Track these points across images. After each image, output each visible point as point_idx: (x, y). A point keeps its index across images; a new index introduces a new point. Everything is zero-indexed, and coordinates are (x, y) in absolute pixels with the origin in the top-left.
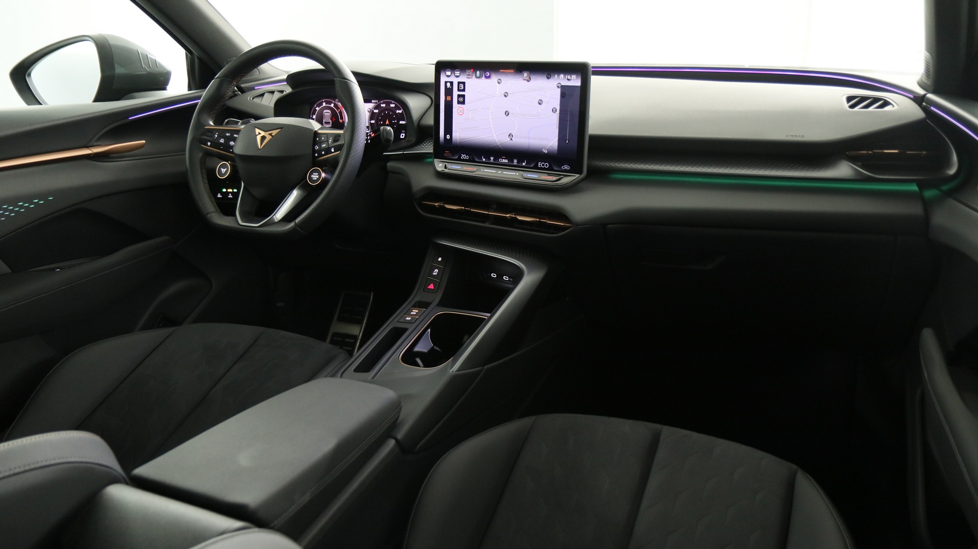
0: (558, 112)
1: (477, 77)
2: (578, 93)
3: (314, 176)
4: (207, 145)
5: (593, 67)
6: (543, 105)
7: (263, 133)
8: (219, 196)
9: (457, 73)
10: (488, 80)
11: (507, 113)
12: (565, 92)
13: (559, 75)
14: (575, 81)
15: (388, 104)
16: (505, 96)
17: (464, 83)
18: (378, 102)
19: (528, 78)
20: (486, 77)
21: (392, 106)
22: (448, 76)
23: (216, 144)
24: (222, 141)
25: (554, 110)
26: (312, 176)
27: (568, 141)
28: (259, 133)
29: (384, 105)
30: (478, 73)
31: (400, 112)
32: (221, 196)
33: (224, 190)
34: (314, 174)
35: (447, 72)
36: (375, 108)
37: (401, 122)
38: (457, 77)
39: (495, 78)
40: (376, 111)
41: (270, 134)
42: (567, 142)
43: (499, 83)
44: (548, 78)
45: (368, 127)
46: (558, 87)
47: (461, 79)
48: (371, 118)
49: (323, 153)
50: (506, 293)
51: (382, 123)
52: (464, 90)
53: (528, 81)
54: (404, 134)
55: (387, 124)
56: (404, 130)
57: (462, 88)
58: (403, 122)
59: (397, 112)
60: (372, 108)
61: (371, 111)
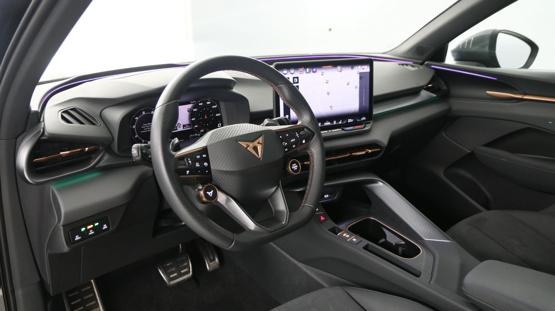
0: (358, 88)
1: (307, 73)
2: (368, 76)
4: (186, 174)
6: (349, 85)
7: (251, 145)
8: (77, 238)
9: (292, 71)
10: (315, 74)
11: (328, 94)
12: (362, 76)
13: (358, 67)
14: (366, 69)
15: (204, 102)
16: (327, 83)
17: (297, 78)
18: (196, 102)
19: (340, 70)
20: (313, 72)
21: (208, 103)
23: (194, 170)
24: (198, 165)
25: (356, 87)
26: (293, 167)
27: (364, 103)
28: (248, 146)
29: (201, 104)
30: (308, 69)
31: (215, 107)
32: (80, 238)
33: (83, 229)
36: (194, 108)
37: (217, 115)
38: (292, 74)
39: (319, 71)
40: (195, 110)
41: (258, 143)
42: (364, 104)
43: (322, 75)
44: (352, 69)
45: (189, 125)
46: (358, 73)
47: (295, 75)
48: (191, 116)
49: (294, 146)
51: (201, 118)
52: (298, 82)
53: (341, 72)
54: (220, 124)
55: (206, 118)
56: (219, 121)
57: (297, 81)
58: (218, 114)
59: (213, 107)
60: (192, 108)
61: (190, 110)
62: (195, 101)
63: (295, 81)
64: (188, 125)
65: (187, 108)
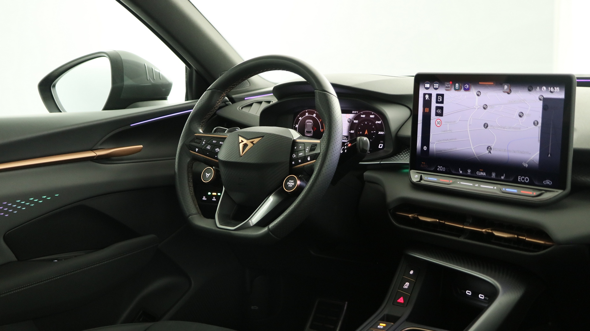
0: (540, 124)
1: (456, 90)
2: (562, 105)
3: (290, 183)
4: (195, 151)
5: (578, 78)
6: (524, 117)
7: (245, 141)
8: (204, 198)
9: (436, 85)
10: (467, 93)
11: (486, 126)
12: (547, 104)
13: (541, 88)
14: (559, 94)
15: (368, 115)
16: (485, 108)
17: (442, 95)
18: (359, 112)
19: (508, 91)
20: (466, 90)
21: (372, 116)
22: (427, 88)
23: (203, 151)
24: (209, 147)
25: (536, 123)
26: (288, 183)
27: (551, 155)
28: (242, 141)
29: (363, 116)
30: (457, 85)
31: (379, 122)
32: (206, 199)
33: (209, 193)
34: (290, 181)
35: (426, 85)
36: (355, 119)
37: (380, 133)
38: (436, 89)
39: (474, 91)
40: (356, 121)
41: (252, 142)
42: (549, 155)
43: (478, 95)
44: (530, 90)
45: (347, 137)
46: (540, 99)
47: (440, 91)
48: (351, 128)
49: (300, 161)
50: (480, 311)
51: (361, 133)
52: (442, 102)
53: (508, 93)
54: (382, 145)
55: (366, 134)
56: (382, 141)
57: (441, 100)
58: (382, 132)
59: (376, 123)
60: (352, 119)
61: (351, 121)
62: (357, 112)
63: (439, 100)
64: (345, 137)
65: (348, 117)
